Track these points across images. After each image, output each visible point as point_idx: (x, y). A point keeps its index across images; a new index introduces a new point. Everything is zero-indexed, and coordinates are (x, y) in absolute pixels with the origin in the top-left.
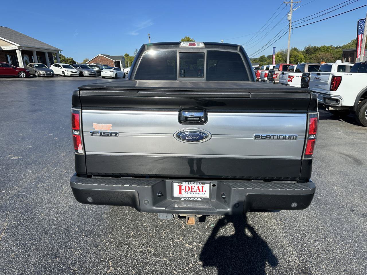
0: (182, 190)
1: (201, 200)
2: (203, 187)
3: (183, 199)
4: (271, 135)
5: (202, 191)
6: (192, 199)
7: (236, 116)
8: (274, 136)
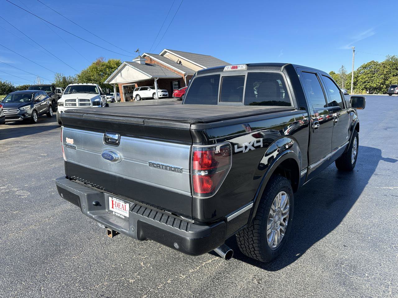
0: (114, 205)
1: (124, 218)
2: (125, 206)
3: (114, 213)
4: (160, 163)
5: (125, 210)
6: (119, 215)
7: (138, 141)
8: (163, 165)
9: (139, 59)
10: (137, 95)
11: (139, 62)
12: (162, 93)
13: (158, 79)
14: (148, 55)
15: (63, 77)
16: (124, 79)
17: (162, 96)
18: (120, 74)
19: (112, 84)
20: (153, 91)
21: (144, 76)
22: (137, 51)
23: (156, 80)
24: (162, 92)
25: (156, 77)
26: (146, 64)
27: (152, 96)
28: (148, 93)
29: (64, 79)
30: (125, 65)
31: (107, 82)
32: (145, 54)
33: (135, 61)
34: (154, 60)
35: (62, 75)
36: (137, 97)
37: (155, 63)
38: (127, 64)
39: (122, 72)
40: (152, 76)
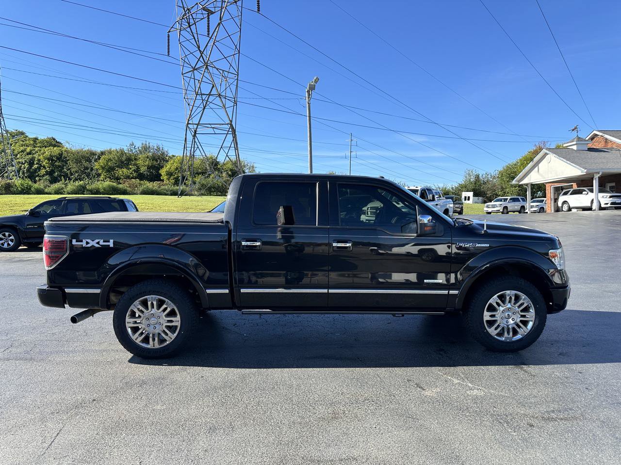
9: (575, 143)
10: (565, 202)
11: (575, 148)
12: (611, 199)
13: (600, 174)
14: (600, 134)
15: (476, 175)
16: (542, 175)
17: (609, 205)
18: (537, 168)
19: (524, 184)
20: (592, 196)
21: (575, 171)
22: (573, 130)
23: (597, 176)
24: (611, 197)
25: (597, 171)
26: (590, 150)
27: (590, 205)
28: (584, 199)
29: (477, 177)
30: (546, 154)
31: (516, 181)
32: (595, 132)
33: (568, 146)
34: (611, 142)
35: (474, 173)
36: (564, 205)
37: (614, 147)
38: (547, 152)
39: (540, 165)
40: (585, 171)
